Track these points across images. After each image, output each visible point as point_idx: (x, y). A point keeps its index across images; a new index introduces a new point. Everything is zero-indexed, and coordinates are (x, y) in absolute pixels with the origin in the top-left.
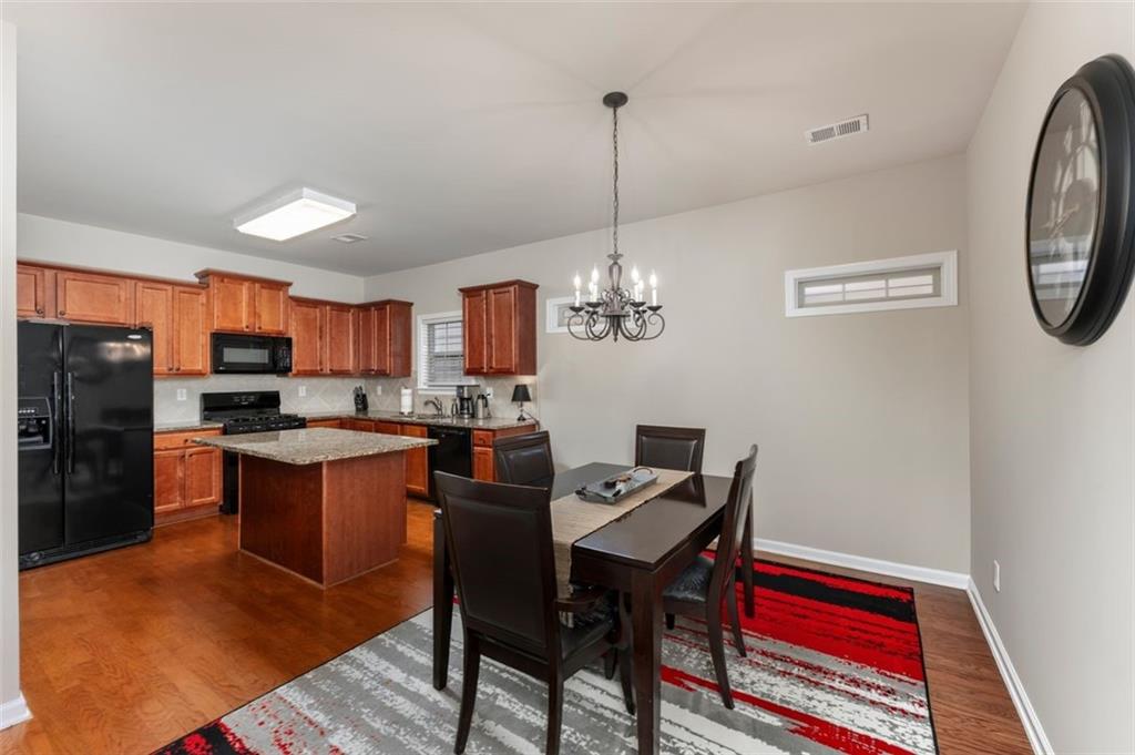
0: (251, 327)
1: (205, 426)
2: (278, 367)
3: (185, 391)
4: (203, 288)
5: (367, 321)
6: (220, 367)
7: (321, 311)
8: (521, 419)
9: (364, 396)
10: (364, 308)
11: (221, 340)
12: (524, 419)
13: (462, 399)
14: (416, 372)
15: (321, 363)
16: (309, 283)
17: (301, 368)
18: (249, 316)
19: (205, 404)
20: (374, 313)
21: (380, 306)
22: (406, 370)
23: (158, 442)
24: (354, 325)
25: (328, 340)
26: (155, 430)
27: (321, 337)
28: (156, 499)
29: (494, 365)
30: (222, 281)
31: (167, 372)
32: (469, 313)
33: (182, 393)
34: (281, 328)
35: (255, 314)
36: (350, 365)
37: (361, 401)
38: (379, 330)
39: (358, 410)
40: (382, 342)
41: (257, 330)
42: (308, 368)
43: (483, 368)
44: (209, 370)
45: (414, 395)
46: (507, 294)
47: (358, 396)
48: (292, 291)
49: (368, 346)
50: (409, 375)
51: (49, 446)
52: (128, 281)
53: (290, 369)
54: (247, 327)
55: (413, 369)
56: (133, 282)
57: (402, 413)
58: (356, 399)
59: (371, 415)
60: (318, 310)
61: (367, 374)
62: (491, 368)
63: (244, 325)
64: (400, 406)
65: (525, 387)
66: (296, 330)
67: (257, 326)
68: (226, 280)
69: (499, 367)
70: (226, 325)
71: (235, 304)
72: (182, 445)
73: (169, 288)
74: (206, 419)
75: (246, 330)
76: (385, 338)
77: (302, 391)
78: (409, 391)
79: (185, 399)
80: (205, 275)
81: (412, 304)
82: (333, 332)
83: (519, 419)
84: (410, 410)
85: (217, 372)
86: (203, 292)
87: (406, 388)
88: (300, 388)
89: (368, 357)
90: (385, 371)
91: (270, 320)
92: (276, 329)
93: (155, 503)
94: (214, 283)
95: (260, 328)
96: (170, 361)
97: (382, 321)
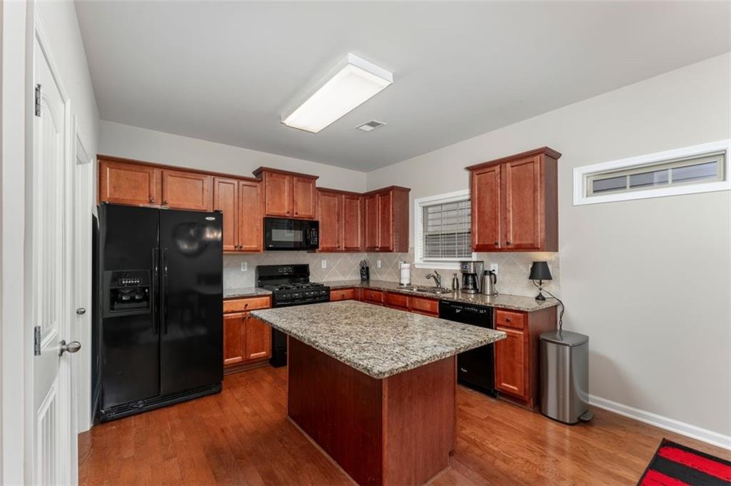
0: (291, 212)
1: (259, 293)
2: (309, 245)
3: (246, 263)
4: (259, 182)
5: (373, 207)
6: (270, 246)
7: (338, 198)
8: (540, 298)
9: (367, 268)
10: (371, 196)
11: (271, 223)
12: (544, 299)
13: (466, 275)
14: (413, 249)
15: (338, 242)
16: (330, 177)
17: (324, 246)
18: (289, 205)
19: (260, 273)
20: (379, 199)
21: (385, 193)
22: (404, 247)
23: (227, 306)
24: (361, 210)
25: (343, 222)
26: (224, 297)
27: (338, 220)
28: (225, 352)
29: (511, 240)
30: (271, 175)
31: (233, 249)
32: (479, 189)
33: (244, 265)
34: (311, 214)
35: (293, 202)
36: (359, 243)
37: (365, 272)
38: (383, 213)
39: (363, 280)
40: (385, 222)
41: (295, 215)
42: (329, 246)
43: (496, 244)
44: (262, 248)
45: (412, 268)
46: (530, 166)
47: (363, 268)
48: (319, 184)
49: (373, 227)
50: (407, 251)
51: (149, 311)
52: (209, 176)
53: (317, 247)
54: (288, 213)
55: (410, 246)
56: (212, 177)
57: (402, 285)
58: (361, 271)
59: (372, 285)
60: (336, 198)
61: (372, 249)
62: (508, 244)
63: (286, 211)
64: (400, 279)
65: (545, 264)
66: (322, 215)
67: (295, 211)
68: (274, 175)
69: (517, 242)
70: (273, 210)
71: (280, 194)
72: (243, 309)
73: (236, 182)
74: (260, 286)
75: (288, 215)
76: (389, 218)
77: (324, 264)
78: (407, 265)
79: (246, 270)
80: (259, 172)
81: (410, 190)
82: (347, 216)
83: (537, 298)
84: (408, 282)
85: (267, 248)
86: (258, 185)
87: (405, 263)
88: (323, 262)
89: (373, 236)
90: (389, 248)
91: (304, 208)
92: (308, 214)
93: (224, 356)
94: (265, 176)
95: (297, 214)
96: (236, 241)
97: (385, 206)
